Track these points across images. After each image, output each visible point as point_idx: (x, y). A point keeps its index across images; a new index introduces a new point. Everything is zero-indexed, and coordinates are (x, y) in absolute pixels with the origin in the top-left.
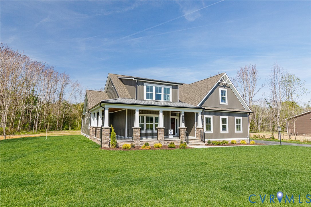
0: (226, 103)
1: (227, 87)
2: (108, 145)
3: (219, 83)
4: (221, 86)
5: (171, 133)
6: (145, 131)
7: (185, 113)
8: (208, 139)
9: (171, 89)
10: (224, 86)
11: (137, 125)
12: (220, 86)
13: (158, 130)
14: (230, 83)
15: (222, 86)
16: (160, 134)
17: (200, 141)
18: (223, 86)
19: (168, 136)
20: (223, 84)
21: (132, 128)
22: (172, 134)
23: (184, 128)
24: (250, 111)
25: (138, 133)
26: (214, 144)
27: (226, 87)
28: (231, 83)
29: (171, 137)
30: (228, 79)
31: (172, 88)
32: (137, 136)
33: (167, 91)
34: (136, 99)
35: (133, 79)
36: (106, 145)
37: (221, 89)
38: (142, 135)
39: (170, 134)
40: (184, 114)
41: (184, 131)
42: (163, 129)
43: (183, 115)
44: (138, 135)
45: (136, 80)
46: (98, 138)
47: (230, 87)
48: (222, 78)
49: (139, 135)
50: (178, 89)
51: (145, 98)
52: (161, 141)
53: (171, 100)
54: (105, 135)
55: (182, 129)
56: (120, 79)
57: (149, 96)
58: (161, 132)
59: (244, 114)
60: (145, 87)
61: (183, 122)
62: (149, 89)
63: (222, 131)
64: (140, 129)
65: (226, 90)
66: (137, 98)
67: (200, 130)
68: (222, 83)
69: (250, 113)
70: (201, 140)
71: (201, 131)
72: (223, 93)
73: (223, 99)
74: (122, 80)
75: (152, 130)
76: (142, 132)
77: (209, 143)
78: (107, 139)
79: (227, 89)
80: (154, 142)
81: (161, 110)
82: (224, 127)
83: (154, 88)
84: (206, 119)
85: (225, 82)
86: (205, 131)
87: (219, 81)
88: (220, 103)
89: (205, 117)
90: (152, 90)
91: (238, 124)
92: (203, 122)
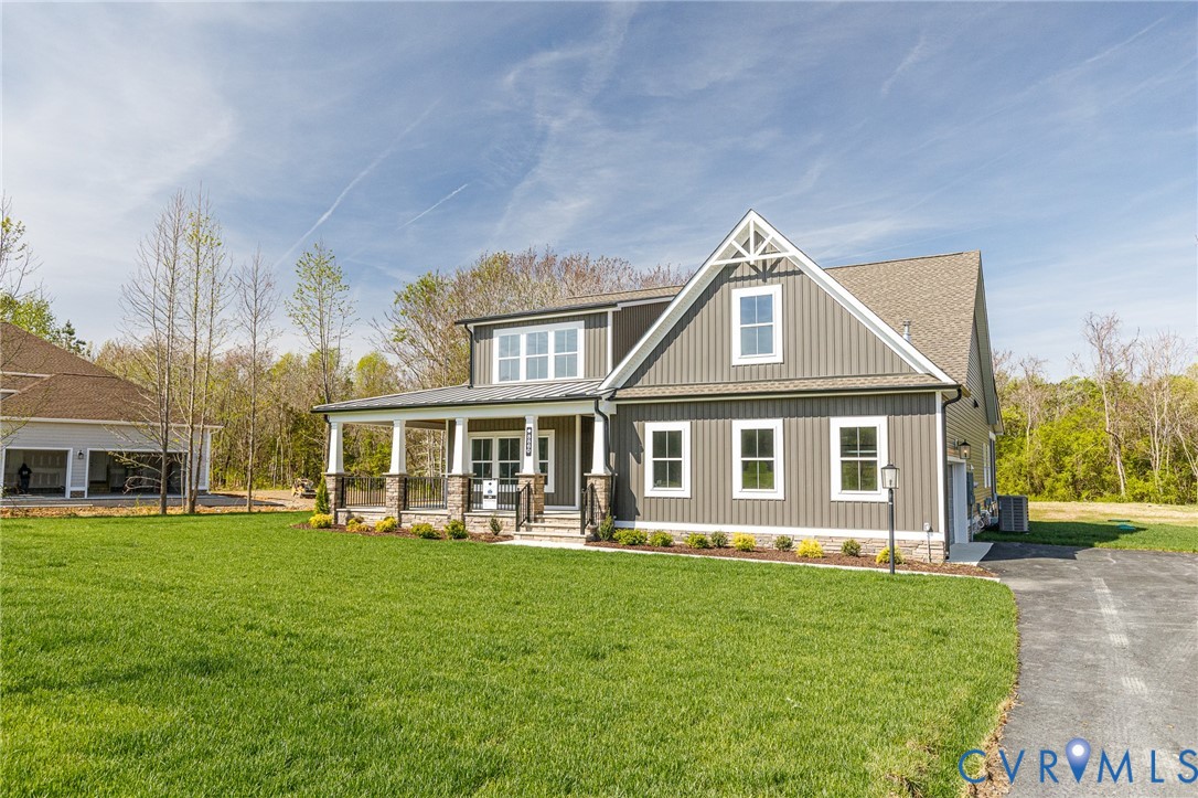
0: (777, 356)
1: (787, 274)
3: (729, 269)
4: (741, 279)
9: (581, 333)
10: (765, 273)
12: (736, 279)
13: (449, 481)
14: (785, 250)
15: (750, 277)
18: (756, 277)
19: (481, 502)
20: (755, 269)
22: (493, 497)
27: (780, 274)
28: (792, 251)
29: (490, 504)
31: (584, 327)
33: (565, 341)
37: (738, 294)
39: (486, 497)
43: (528, 428)
47: (800, 272)
51: (496, 380)
53: (581, 374)
58: (453, 489)
60: (496, 341)
61: (529, 455)
62: (509, 347)
63: (738, 492)
65: (774, 290)
68: (747, 263)
72: (756, 309)
73: (757, 341)
79: (779, 286)
82: (758, 474)
83: (523, 340)
84: (659, 437)
85: (753, 257)
86: (650, 490)
87: (718, 261)
88: (738, 358)
89: (651, 427)
90: (515, 349)
91: (855, 455)
92: (643, 450)
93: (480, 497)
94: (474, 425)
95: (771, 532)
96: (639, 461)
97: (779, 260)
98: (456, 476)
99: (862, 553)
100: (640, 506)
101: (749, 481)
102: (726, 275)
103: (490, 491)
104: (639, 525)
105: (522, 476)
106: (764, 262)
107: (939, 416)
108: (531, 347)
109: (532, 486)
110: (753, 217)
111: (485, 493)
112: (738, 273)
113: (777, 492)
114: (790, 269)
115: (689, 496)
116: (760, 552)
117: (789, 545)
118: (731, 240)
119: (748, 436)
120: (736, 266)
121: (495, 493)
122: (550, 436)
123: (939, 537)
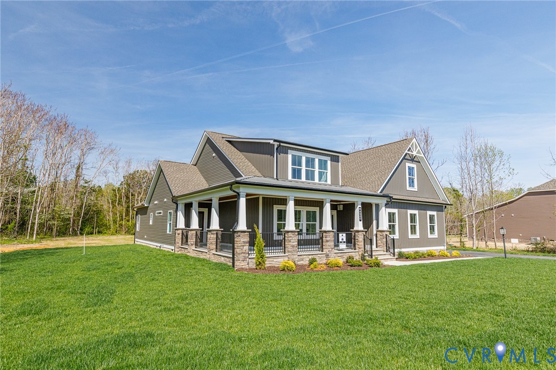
0: (415, 188)
1: (416, 161)
2: (246, 263)
3: (406, 155)
4: (407, 159)
5: (342, 239)
6: (304, 237)
7: (363, 204)
8: (399, 249)
9: (329, 162)
10: (413, 159)
11: (290, 225)
13: (324, 234)
14: (420, 154)
15: (409, 160)
16: (327, 241)
17: (385, 253)
18: (410, 160)
19: (339, 244)
20: (411, 157)
21: (282, 231)
22: (344, 242)
23: (362, 231)
24: (447, 202)
25: (294, 241)
26: (408, 258)
27: (415, 161)
28: (423, 156)
29: (343, 246)
30: (419, 148)
31: (331, 161)
32: (293, 246)
33: (323, 165)
34: (275, 177)
35: (272, 142)
36: (243, 263)
37: (408, 164)
38: (301, 243)
39: (341, 242)
40: (360, 206)
41: (363, 236)
42: (332, 233)
43: (360, 208)
44: (294, 244)
45: (276, 144)
46: (212, 250)
47: (419, 162)
48: (410, 146)
49: (296, 243)
50: (340, 163)
51: (290, 177)
52: (330, 255)
53: (329, 182)
54: (242, 245)
55: (360, 233)
56: (229, 142)
57: (297, 174)
58: (329, 239)
59: (439, 207)
60: (290, 157)
61: (360, 220)
63: (410, 236)
64: (297, 233)
66: (277, 177)
67: (384, 233)
68: (409, 154)
69: (447, 206)
70: (387, 252)
71: (386, 235)
73: (411, 182)
74: (235, 144)
76: (301, 237)
77: (401, 256)
78: (244, 253)
79: (415, 165)
80: (319, 255)
81: (328, 198)
82: (414, 229)
83: (304, 159)
84: (389, 215)
85: (414, 153)
87: (407, 152)
88: (408, 187)
89: (387, 211)
91: (432, 223)
101: (412, 232)
107: (444, 213)
108: (307, 164)
112: (407, 157)
113: (418, 235)
115: (398, 238)
119: (411, 216)
122: (317, 209)
123: (446, 247)
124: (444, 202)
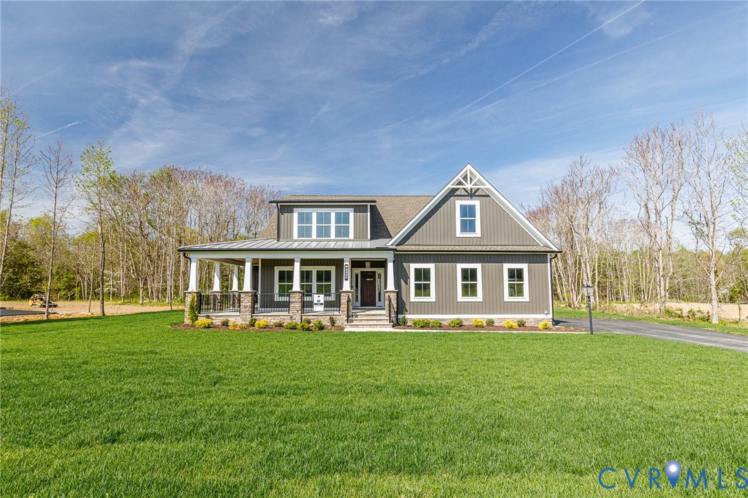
0: (478, 233)
1: (481, 196)
3: (454, 190)
4: (460, 196)
9: (352, 215)
10: (472, 194)
12: (456, 196)
14: (484, 185)
15: (464, 196)
16: (292, 302)
18: (467, 196)
19: (311, 307)
20: (467, 192)
22: (321, 304)
24: (551, 248)
27: (478, 196)
28: (488, 186)
29: (320, 308)
30: (478, 177)
31: (355, 212)
37: (459, 203)
39: (316, 304)
43: (347, 265)
44: (248, 304)
47: (488, 196)
51: (295, 236)
52: (294, 318)
57: (305, 232)
58: (294, 300)
59: (537, 257)
60: (296, 215)
61: (347, 280)
62: (304, 219)
63: (460, 298)
65: (476, 203)
66: (278, 238)
68: (464, 189)
71: (389, 296)
72: (468, 211)
73: (468, 226)
75: (311, 295)
77: (402, 323)
79: (479, 201)
80: (281, 318)
81: (297, 257)
82: (469, 290)
83: (314, 216)
84: (418, 271)
85: (468, 186)
86: (413, 298)
87: (450, 186)
88: (459, 234)
89: (413, 267)
90: (309, 220)
91: (514, 281)
92: (409, 278)
93: (311, 304)
94: (304, 262)
95: (482, 318)
96: (406, 283)
97: (478, 189)
98: (297, 292)
99: (527, 325)
100: (407, 307)
101: (465, 293)
102: (452, 193)
103: (319, 301)
104: (408, 316)
105: (343, 292)
106: (471, 189)
107: (549, 264)
108: (319, 220)
109: (350, 297)
110: (469, 167)
111: (315, 302)
112: (458, 193)
113: (479, 297)
114: (484, 194)
115: (434, 301)
116: (482, 327)
117: (493, 322)
118: (458, 176)
119: (464, 271)
120: (457, 189)
121: (322, 302)
122: (333, 269)
123: (550, 316)
124: (548, 249)
